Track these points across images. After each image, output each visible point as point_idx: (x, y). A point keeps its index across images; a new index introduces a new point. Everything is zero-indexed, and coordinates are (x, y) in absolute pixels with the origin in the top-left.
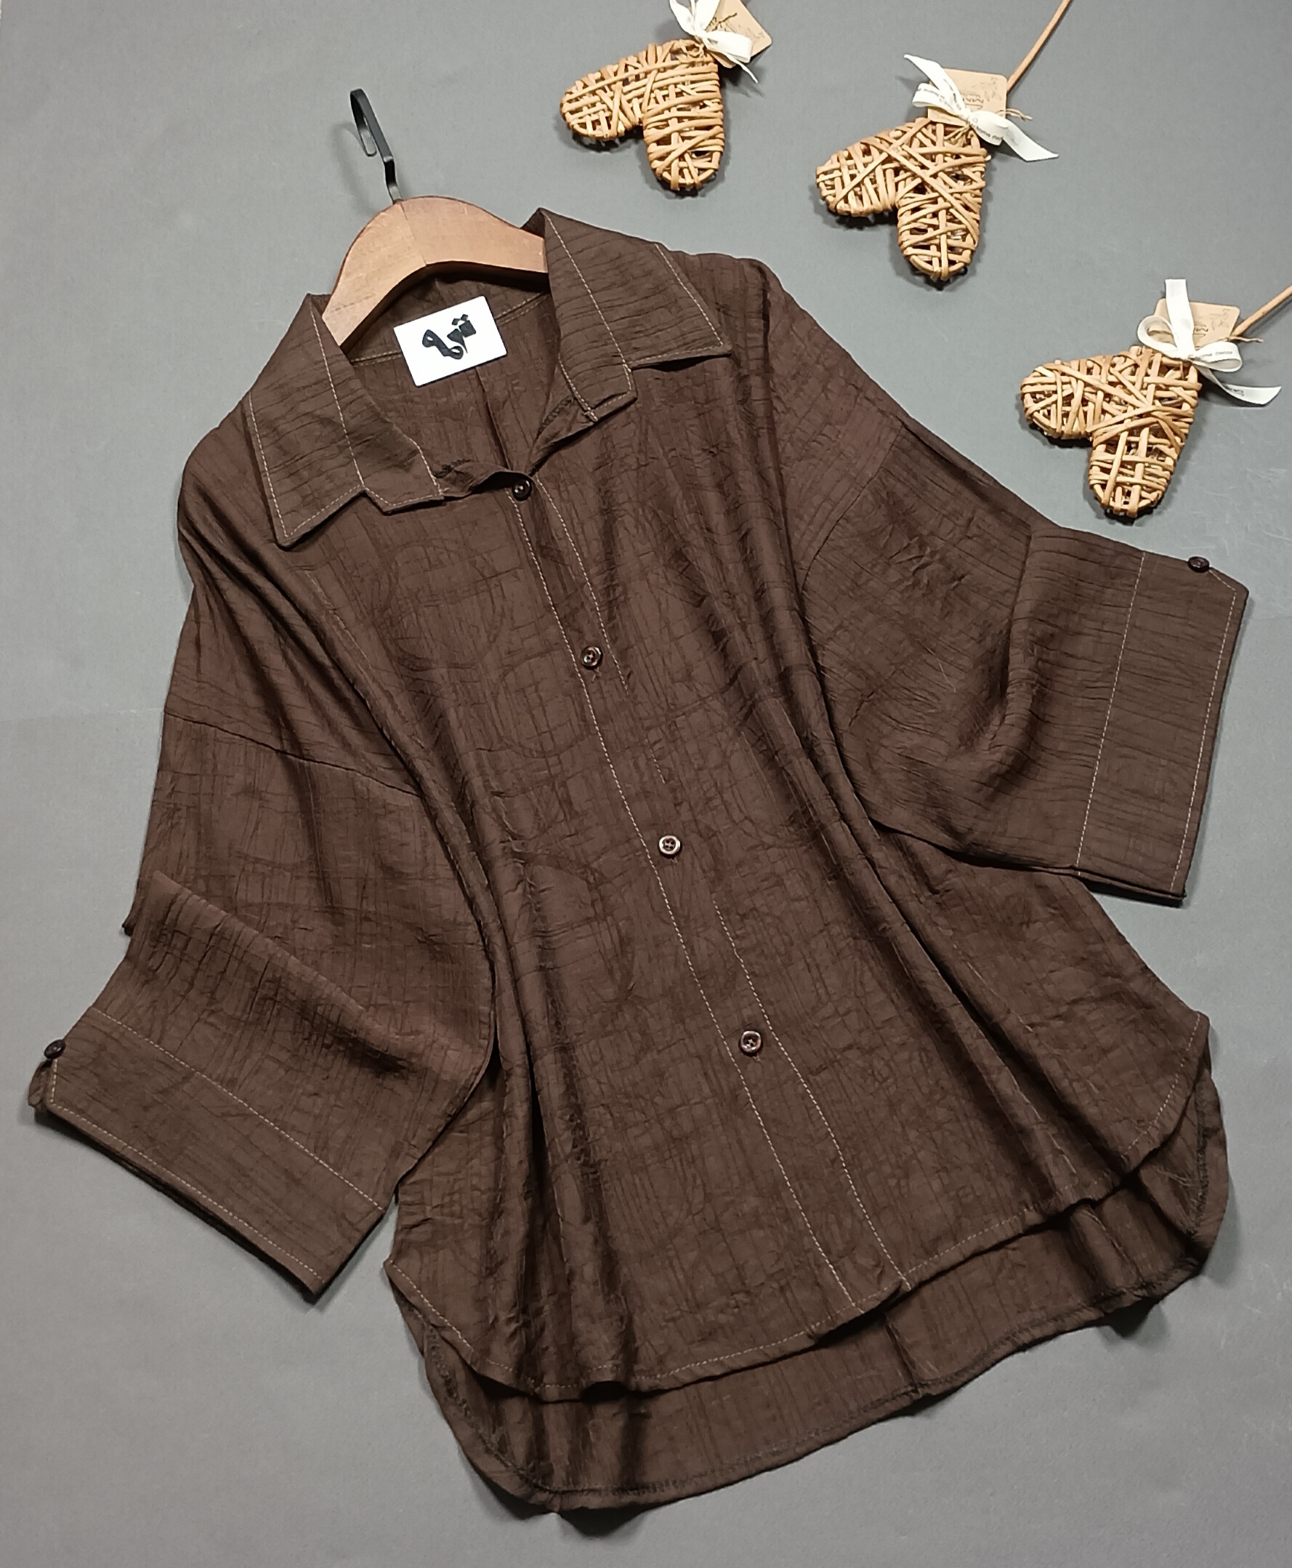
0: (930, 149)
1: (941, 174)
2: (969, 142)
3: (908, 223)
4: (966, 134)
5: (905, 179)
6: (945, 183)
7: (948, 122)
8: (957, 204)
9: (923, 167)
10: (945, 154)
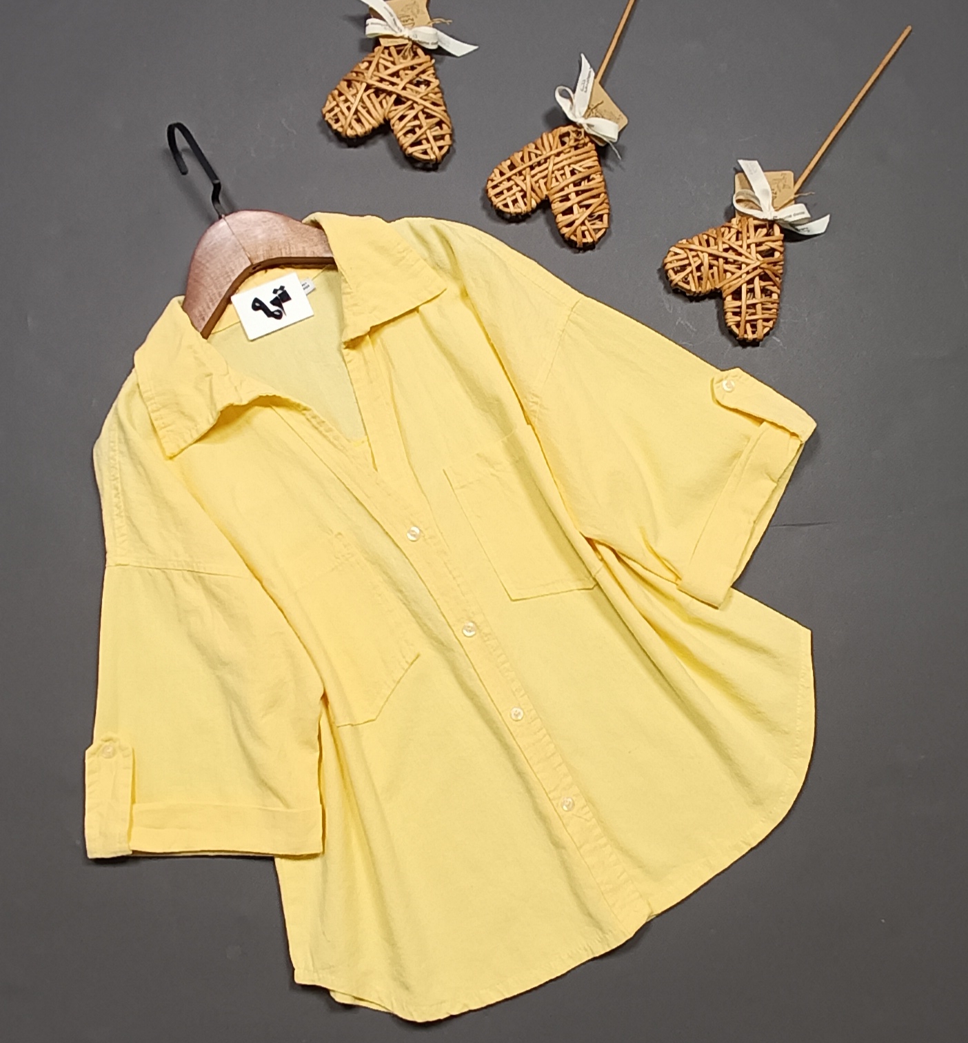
0: (393, 69)
1: (408, 86)
2: (416, 54)
3: (401, 130)
4: (412, 48)
5: (385, 98)
6: (412, 90)
7: (396, 44)
8: (427, 104)
9: (393, 84)
10: (404, 69)
